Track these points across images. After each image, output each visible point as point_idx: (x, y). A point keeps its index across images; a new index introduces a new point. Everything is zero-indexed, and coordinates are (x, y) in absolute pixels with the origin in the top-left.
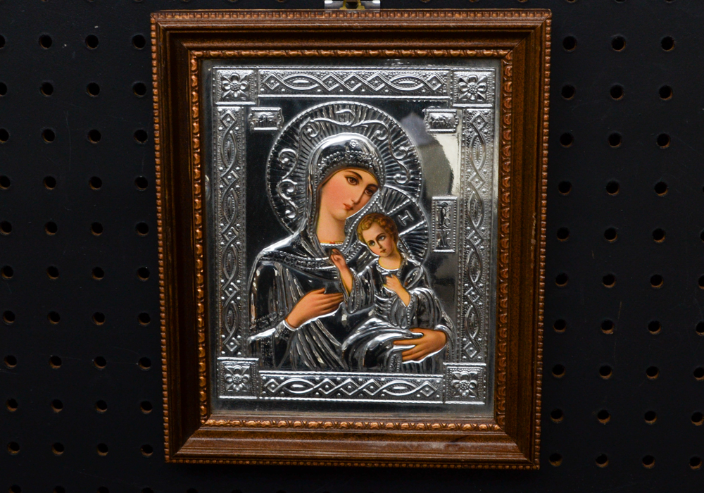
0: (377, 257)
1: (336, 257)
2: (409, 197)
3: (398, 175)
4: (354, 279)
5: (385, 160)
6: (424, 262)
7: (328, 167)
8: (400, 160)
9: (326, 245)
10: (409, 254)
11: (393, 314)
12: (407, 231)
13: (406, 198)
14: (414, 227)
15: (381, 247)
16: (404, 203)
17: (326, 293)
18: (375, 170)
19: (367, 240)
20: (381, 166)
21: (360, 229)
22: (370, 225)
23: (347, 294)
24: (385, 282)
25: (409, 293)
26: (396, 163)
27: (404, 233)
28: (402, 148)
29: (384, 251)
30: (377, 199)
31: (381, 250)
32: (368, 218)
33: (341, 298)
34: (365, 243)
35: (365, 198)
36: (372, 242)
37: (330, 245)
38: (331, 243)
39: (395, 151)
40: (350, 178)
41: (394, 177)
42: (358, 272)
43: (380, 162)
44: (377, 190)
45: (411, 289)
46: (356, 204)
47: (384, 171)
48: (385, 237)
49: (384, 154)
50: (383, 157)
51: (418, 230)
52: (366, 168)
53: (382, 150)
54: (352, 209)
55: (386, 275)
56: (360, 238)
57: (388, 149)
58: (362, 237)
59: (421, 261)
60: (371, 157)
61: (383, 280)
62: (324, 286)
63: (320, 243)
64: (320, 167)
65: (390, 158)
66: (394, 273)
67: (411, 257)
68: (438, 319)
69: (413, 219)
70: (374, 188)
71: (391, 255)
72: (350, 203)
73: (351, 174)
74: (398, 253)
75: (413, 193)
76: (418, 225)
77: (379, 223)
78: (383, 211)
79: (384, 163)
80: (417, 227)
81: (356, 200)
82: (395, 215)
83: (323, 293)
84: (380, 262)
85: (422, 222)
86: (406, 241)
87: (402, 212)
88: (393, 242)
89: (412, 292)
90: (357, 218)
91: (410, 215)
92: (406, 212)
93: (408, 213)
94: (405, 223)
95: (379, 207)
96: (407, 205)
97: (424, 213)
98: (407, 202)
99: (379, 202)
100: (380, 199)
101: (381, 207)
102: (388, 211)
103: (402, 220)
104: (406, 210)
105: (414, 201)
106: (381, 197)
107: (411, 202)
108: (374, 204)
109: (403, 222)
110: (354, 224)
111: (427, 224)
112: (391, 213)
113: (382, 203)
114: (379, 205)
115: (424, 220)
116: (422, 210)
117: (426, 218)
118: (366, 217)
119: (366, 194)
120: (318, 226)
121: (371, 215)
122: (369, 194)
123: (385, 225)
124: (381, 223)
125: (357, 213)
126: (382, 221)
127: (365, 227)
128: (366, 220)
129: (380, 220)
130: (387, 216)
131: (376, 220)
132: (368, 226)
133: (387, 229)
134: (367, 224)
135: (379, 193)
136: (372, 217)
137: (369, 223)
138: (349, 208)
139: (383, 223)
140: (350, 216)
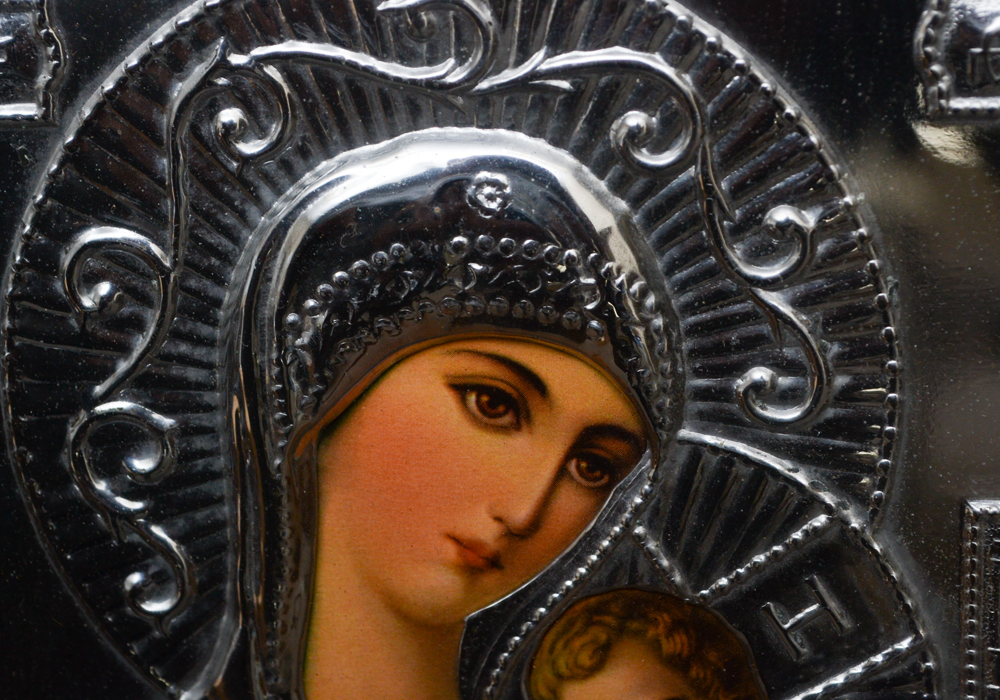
2: (828, 498)
3: (760, 373)
5: (683, 286)
7: (342, 332)
8: (770, 284)
12: (819, 690)
13: (811, 505)
14: (859, 670)
16: (798, 535)
18: (623, 347)
20: (659, 322)
21: (543, 676)
22: (602, 657)
26: (749, 305)
28: (781, 214)
30: (638, 510)
32: (592, 617)
35: (571, 502)
39: (737, 231)
40: (480, 389)
41: (740, 384)
43: (651, 300)
44: (637, 456)
46: (517, 535)
47: (673, 349)
49: (674, 252)
50: (670, 270)
51: (881, 685)
52: (569, 338)
53: (662, 227)
54: (494, 563)
57: (694, 220)
60: (593, 268)
64: (298, 330)
65: (710, 273)
69: (847, 623)
70: (617, 448)
72: (486, 532)
73: (481, 368)
75: (846, 476)
76: (880, 659)
77: (655, 646)
78: (678, 578)
79: (676, 303)
80: (872, 670)
81: (521, 512)
82: (746, 604)
85: (904, 644)
87: (784, 584)
90: (526, 615)
91: (833, 605)
92: (812, 583)
93: (821, 587)
94: (802, 645)
95: (650, 554)
96: (815, 543)
97: (914, 590)
98: (815, 529)
99: (651, 525)
100: (656, 511)
101: (661, 554)
102: (704, 577)
103: (787, 626)
104: (807, 574)
105: (855, 524)
106: (659, 501)
107: (836, 529)
108: (623, 539)
109: (793, 640)
110: (510, 649)
111: (931, 655)
112: (722, 588)
113: (667, 531)
114: (652, 545)
115: (917, 632)
116: (902, 575)
117: (925, 615)
118: (578, 608)
119: (572, 478)
120: (310, 658)
121: (606, 597)
122: (591, 484)
123: (686, 652)
124: (664, 641)
125: (524, 584)
126: (670, 632)
127: (576, 663)
128: (578, 626)
129: (657, 627)
130: (701, 606)
131: (635, 625)
132: (591, 658)
133: (698, 674)
134: (582, 646)
135: (649, 478)
136: (614, 608)
137: (593, 642)
138: (480, 560)
139: (674, 640)
140: (488, 599)
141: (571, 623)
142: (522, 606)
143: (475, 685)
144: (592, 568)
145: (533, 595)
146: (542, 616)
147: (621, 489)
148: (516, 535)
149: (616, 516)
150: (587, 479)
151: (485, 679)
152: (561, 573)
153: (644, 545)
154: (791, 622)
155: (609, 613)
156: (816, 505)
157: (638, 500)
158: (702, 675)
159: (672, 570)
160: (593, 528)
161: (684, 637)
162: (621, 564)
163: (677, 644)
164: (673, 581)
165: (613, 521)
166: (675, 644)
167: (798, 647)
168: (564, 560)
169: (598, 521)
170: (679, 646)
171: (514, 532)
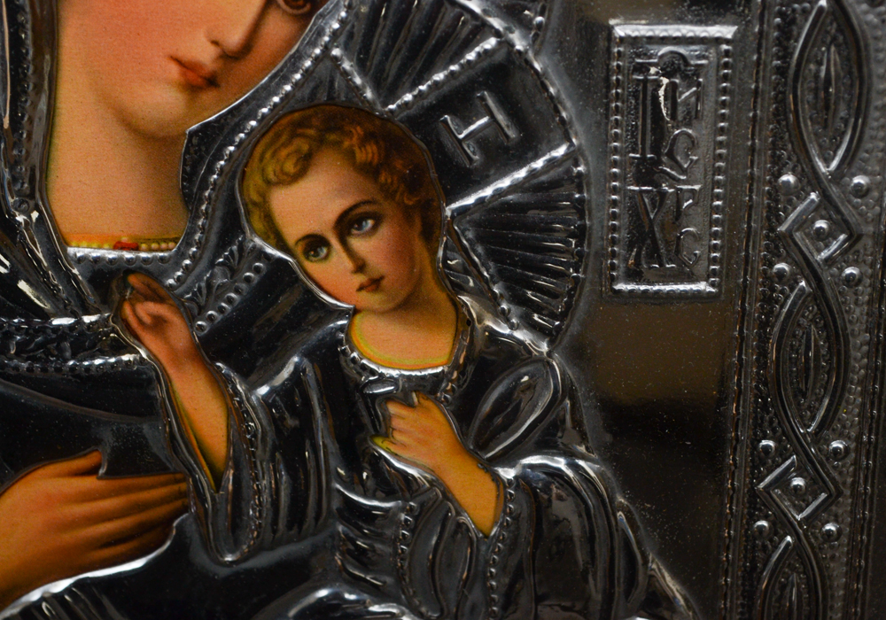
0: (341, 313)
1: (147, 309)
2: (496, 23)
4: (237, 413)
6: (566, 340)
9: (95, 253)
10: (495, 300)
11: (420, 569)
12: (488, 192)
13: (482, 29)
14: (521, 174)
15: (360, 267)
16: (471, 56)
17: (111, 474)
19: (293, 231)
21: (254, 182)
22: (305, 165)
24: (383, 428)
25: (497, 479)
27: (470, 200)
29: (375, 284)
30: (335, 34)
31: (360, 279)
32: (296, 129)
33: (182, 495)
34: (281, 244)
35: (278, 27)
36: (314, 243)
37: (112, 255)
38: (119, 246)
45: (508, 457)
46: (232, 57)
48: (378, 220)
51: (540, 188)
54: (212, 82)
55: (388, 397)
56: (258, 224)
58: (268, 217)
59: (553, 336)
61: (374, 418)
62: (98, 442)
63: (65, 243)
66: (429, 387)
67: (504, 317)
68: (628, 593)
69: (512, 133)
71: (408, 306)
72: (205, 54)
74: (440, 296)
76: (539, 164)
77: (350, 155)
78: (369, 94)
80: (533, 174)
81: (235, 38)
82: (425, 118)
83: (91, 471)
84: (357, 336)
85: (560, 151)
86: (480, 239)
87: (459, 100)
88: (419, 246)
89: (508, 473)
90: (239, 127)
91: (500, 117)
92: (483, 99)
93: (491, 102)
94: (474, 153)
95: (345, 73)
96: (485, 64)
97: (568, 104)
98: (486, 51)
99: (346, 48)
100: (351, 36)
101: (355, 74)
102: (391, 93)
103: (461, 136)
104: (478, 91)
105: (519, 46)
106: (353, 26)
107: (504, 51)
108: (322, 60)
109: (466, 148)
110: (226, 158)
111: (581, 160)
112: (406, 103)
113: (359, 53)
114: (347, 65)
115: (570, 141)
116: (559, 91)
117: (577, 126)
118: (284, 121)
119: (279, 6)
120: (52, 167)
121: (308, 112)
122: (295, 12)
123: (376, 161)
124: (357, 149)
125: (237, 100)
126: (364, 141)
127: (282, 170)
128: (284, 138)
129: (351, 139)
130: (388, 120)
131: (332, 137)
132: (295, 167)
133: (386, 180)
134: (288, 155)
135: (345, 6)
136: (315, 122)
137: (297, 151)
138: (200, 80)
139: (366, 150)
140: (206, 114)
141: (278, 136)
142: (236, 120)
143: (195, 190)
144: (296, 85)
145: (245, 109)
146: (253, 129)
147: (322, 16)
148: (230, 57)
149: (316, 39)
150: (292, 7)
151: (204, 184)
152: (268, 91)
153: (340, 65)
154: (465, 132)
155: (310, 127)
156: (486, 29)
157: (336, 26)
158: (389, 181)
159: (364, 87)
160: (297, 51)
161: (375, 148)
162: (321, 82)
163: (368, 153)
164: (365, 97)
165: (313, 44)
166: (367, 153)
167: (471, 154)
168: (272, 79)
169: (302, 43)
170: (370, 155)
171: (230, 54)
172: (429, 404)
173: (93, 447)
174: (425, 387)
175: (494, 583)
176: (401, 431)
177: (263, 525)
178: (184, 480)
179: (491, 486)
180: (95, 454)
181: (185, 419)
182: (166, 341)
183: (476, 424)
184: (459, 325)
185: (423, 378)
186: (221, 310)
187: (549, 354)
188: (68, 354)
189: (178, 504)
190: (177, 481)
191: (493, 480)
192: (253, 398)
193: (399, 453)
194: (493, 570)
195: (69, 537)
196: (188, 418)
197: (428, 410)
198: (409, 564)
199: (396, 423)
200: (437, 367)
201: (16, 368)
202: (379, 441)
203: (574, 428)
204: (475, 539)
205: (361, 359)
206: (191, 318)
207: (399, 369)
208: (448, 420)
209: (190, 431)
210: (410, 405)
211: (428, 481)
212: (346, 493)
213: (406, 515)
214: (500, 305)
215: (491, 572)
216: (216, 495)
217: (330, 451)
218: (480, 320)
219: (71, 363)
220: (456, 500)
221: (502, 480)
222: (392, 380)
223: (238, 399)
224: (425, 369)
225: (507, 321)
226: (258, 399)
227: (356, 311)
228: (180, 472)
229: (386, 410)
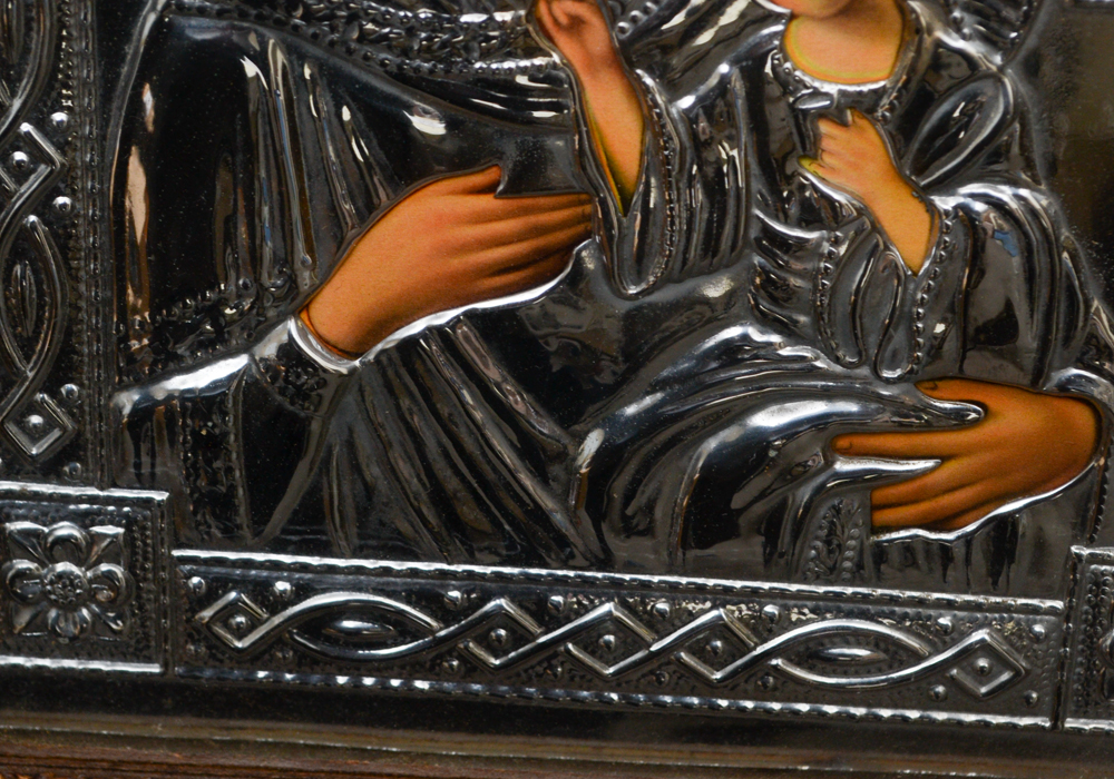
0: (777, 18)
1: (566, 7)
4: (652, 123)
6: (1022, 53)
10: (949, 6)
11: (842, 309)
17: (509, 193)
23: (614, 202)
24: (809, 147)
25: (931, 209)
33: (586, 218)
42: (674, 89)
45: (947, 184)
55: (822, 114)
59: (1008, 49)
61: (803, 136)
62: (500, 155)
66: (863, 105)
67: (956, 26)
71: (850, 9)
83: (489, 189)
84: (792, 45)
89: (946, 203)
172: (864, 123)
173: (494, 162)
174: (862, 102)
175: (920, 325)
176: (830, 153)
177: (674, 253)
178: (590, 201)
179: (926, 217)
180: (494, 169)
181: (596, 133)
182: (582, 44)
183: (915, 145)
184: (906, 34)
185: (860, 93)
186: (646, 11)
187: (1001, 69)
188: (476, 55)
189: (580, 228)
190: (581, 203)
191: (927, 211)
192: (674, 111)
193: (827, 177)
194: (921, 310)
195: (458, 263)
196: (600, 133)
197: (862, 130)
198: (830, 301)
199: (826, 144)
200: (876, 81)
201: (417, 70)
202: (806, 163)
203: (1022, 155)
204: (903, 277)
205: (795, 70)
206: (612, 18)
207: (837, 83)
208: (884, 142)
209: (600, 147)
210: (843, 124)
211: (856, 209)
212: (767, 220)
213: (831, 245)
214: (951, 12)
215: (918, 313)
216: (624, 220)
217: (753, 172)
218: (930, 31)
219: (478, 65)
220: (885, 232)
221: (939, 211)
222: (827, 95)
223: (658, 111)
224: (864, 83)
225: (958, 30)
226: (678, 112)
227: (792, 17)
228: (587, 193)
229: (817, 128)
